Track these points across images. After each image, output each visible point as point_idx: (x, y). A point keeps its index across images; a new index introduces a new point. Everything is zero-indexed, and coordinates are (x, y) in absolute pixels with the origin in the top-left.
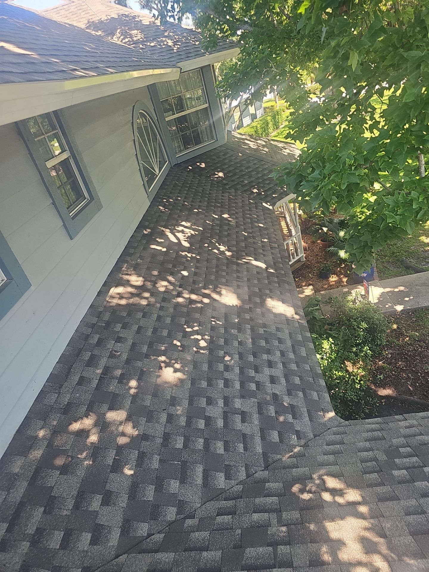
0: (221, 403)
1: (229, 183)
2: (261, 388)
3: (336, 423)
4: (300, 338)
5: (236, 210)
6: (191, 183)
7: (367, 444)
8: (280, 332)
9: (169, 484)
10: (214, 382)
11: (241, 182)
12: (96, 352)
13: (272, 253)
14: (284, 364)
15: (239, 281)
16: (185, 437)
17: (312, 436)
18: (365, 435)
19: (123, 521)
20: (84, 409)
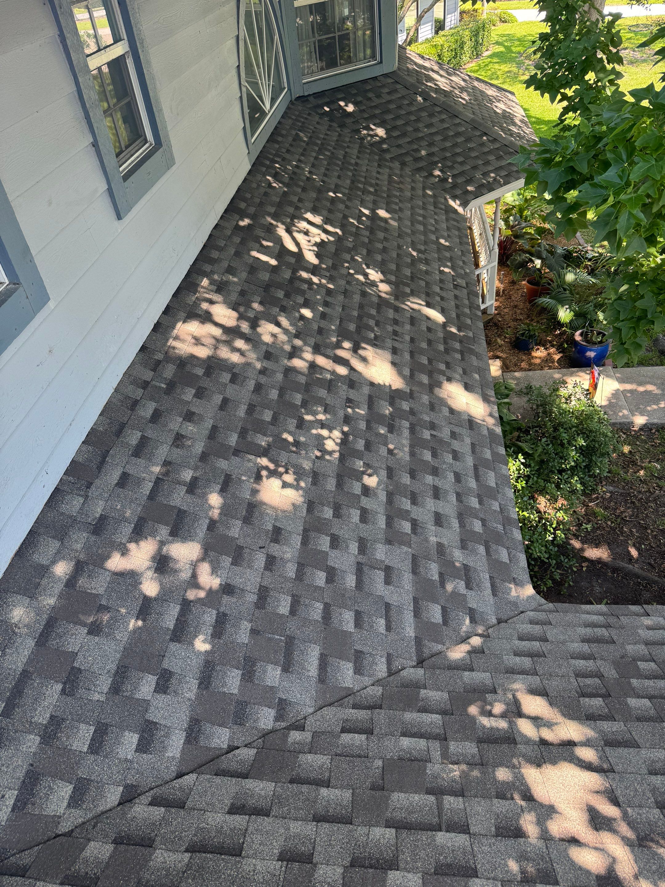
0: (354, 547)
1: (392, 149)
2: (419, 530)
3: (534, 605)
4: (488, 454)
5: (401, 205)
6: (324, 139)
7: (586, 648)
8: (456, 439)
9: (265, 672)
10: (344, 511)
11: (413, 150)
12: (149, 433)
13: (456, 297)
14: (459, 496)
15: (396, 340)
16: (293, 596)
17: (494, 621)
18: (582, 631)
19: (190, 721)
20: (127, 529)
